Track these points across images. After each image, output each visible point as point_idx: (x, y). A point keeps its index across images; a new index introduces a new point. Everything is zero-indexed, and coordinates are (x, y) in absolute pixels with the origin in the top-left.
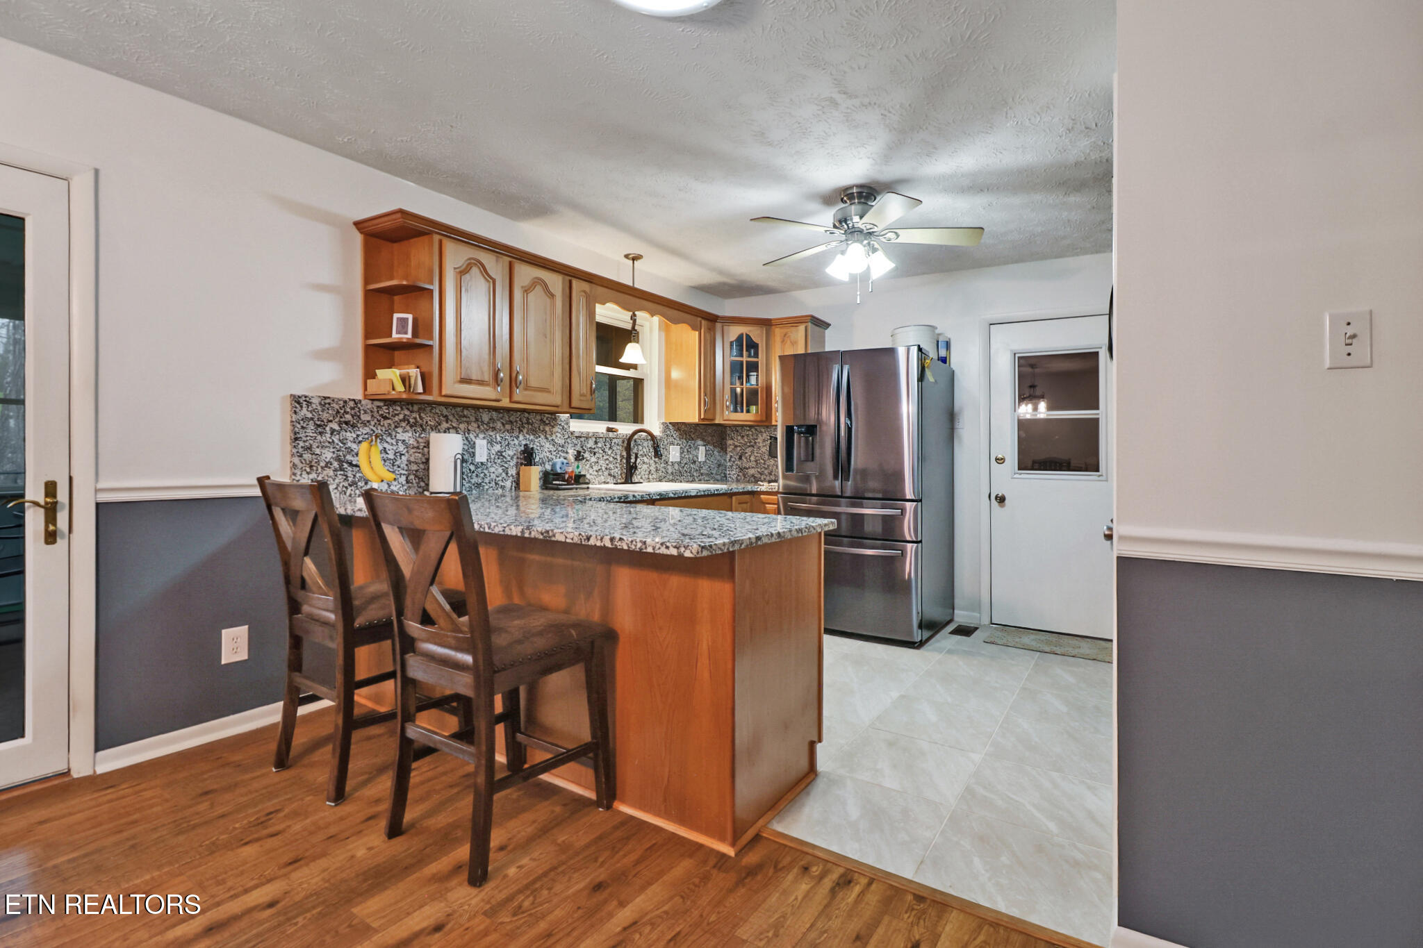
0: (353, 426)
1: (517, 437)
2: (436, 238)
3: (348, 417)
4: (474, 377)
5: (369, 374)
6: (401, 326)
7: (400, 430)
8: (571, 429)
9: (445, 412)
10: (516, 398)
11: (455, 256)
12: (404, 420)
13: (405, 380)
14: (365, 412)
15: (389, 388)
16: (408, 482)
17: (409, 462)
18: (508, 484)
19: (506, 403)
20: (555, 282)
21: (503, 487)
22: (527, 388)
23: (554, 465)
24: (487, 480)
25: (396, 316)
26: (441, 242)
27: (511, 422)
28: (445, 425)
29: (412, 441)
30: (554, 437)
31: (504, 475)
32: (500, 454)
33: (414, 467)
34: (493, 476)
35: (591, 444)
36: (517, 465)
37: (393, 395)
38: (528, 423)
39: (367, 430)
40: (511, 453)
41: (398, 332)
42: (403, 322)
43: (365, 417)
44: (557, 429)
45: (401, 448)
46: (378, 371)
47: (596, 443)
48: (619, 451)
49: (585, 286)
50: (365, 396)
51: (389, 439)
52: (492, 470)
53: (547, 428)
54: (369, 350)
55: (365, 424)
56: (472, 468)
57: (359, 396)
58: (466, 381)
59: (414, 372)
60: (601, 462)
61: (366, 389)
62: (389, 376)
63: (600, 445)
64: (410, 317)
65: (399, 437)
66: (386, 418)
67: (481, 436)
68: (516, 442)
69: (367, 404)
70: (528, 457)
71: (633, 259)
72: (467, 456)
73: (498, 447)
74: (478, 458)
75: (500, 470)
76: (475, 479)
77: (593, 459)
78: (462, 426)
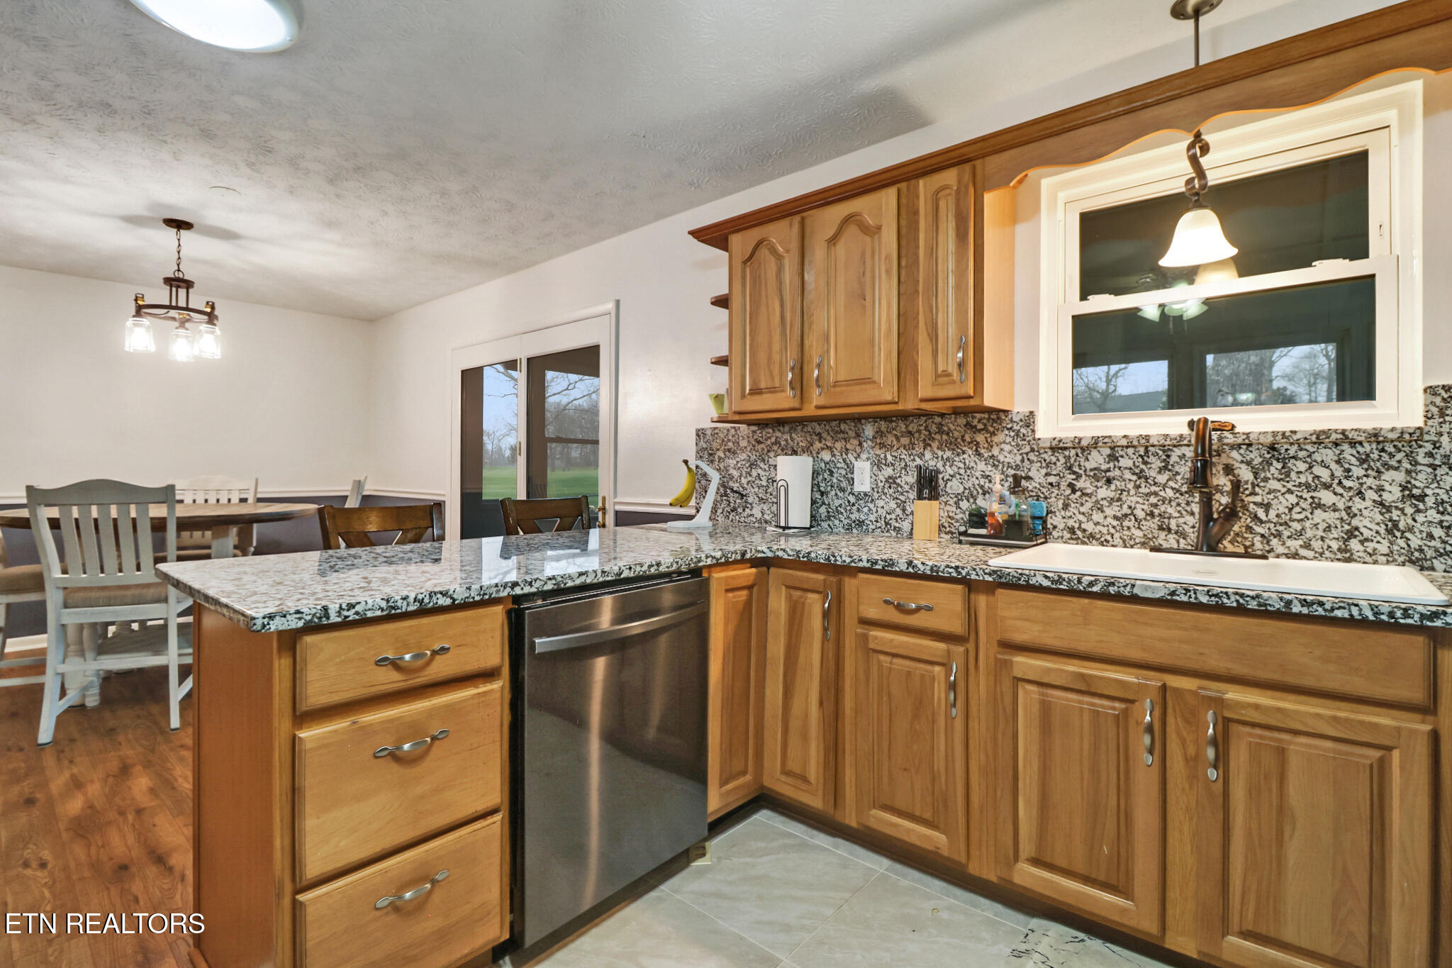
0: (734, 453)
1: (917, 455)
4: (763, 385)
7: (772, 454)
8: (1039, 436)
9: (818, 429)
12: (775, 443)
14: (743, 439)
18: (906, 525)
19: (808, 410)
20: (883, 204)
21: (898, 530)
24: (872, 518)
27: (910, 433)
28: (818, 445)
30: (996, 451)
31: (899, 511)
32: (891, 481)
34: (882, 513)
35: (1096, 461)
38: (941, 432)
39: (744, 456)
40: (908, 479)
44: (1000, 437)
47: (1113, 458)
51: (762, 465)
52: (880, 503)
53: (980, 438)
56: (852, 499)
58: (756, 391)
63: (1125, 462)
65: (771, 461)
66: (759, 443)
67: (864, 456)
68: (915, 461)
72: (844, 484)
73: (888, 471)
74: (858, 488)
75: (893, 505)
76: (854, 516)
77: (1104, 492)
78: (838, 445)
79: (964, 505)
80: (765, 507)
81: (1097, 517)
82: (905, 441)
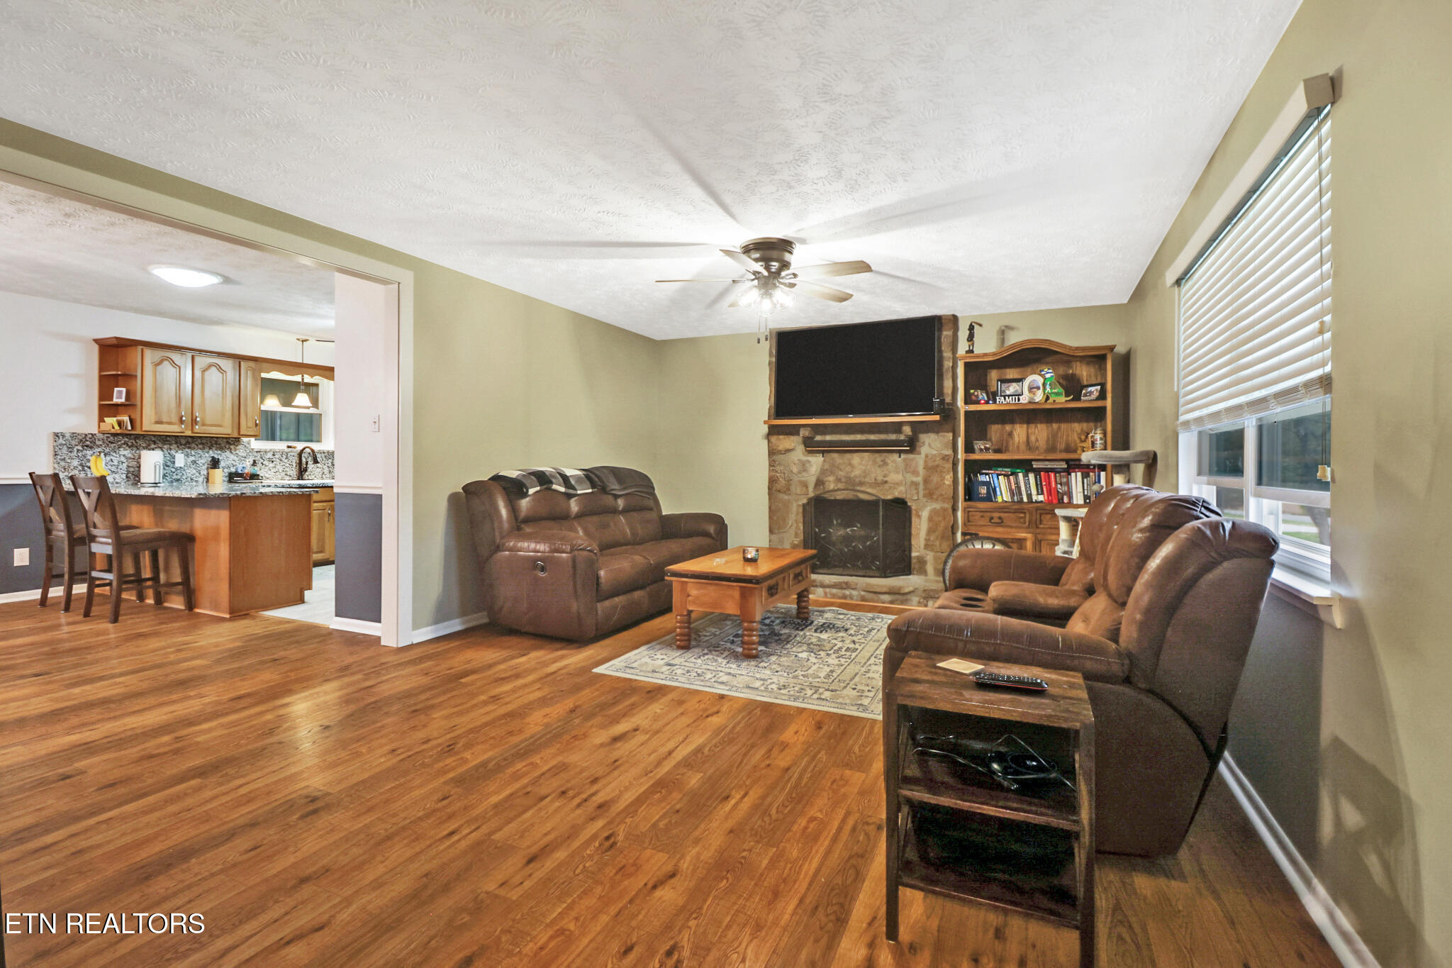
0: (91, 448)
1: (208, 452)
2: (141, 347)
3: (88, 443)
4: (164, 420)
5: (101, 420)
6: (119, 395)
7: (122, 449)
8: (252, 447)
9: (153, 439)
10: (195, 431)
11: (150, 356)
12: (124, 444)
13: (120, 423)
14: (99, 440)
15: (111, 427)
16: (127, 477)
17: (128, 466)
18: (201, 479)
19: (189, 433)
20: (227, 364)
21: (197, 481)
22: (204, 425)
23: (237, 469)
24: (184, 477)
25: (116, 389)
26: (142, 350)
27: (203, 444)
28: (153, 446)
29: (130, 455)
30: (237, 452)
31: (197, 474)
32: (194, 462)
33: (132, 469)
34: (189, 475)
35: (270, 455)
36: (208, 468)
37: (113, 431)
38: (216, 444)
39: (100, 450)
40: (203, 461)
41: (117, 398)
42: (120, 392)
43: (98, 443)
44: (240, 447)
45: (123, 459)
46: (105, 419)
47: (274, 455)
48: (295, 460)
49: (252, 364)
50: (99, 432)
51: (114, 454)
52: (188, 471)
53: (232, 447)
54: (101, 407)
55: (99, 446)
56: (173, 470)
57: (95, 431)
58: (159, 422)
59: (126, 419)
60: (278, 467)
61: (99, 427)
62: (111, 421)
63: (277, 456)
64: (124, 390)
65: (121, 453)
66: (112, 443)
67: (180, 452)
68: (207, 455)
69: (101, 436)
70: (215, 464)
71: (303, 341)
72: (169, 464)
73: (193, 458)
74: (177, 465)
75: (195, 471)
76: (175, 477)
77: (272, 465)
78: (165, 446)
79: (226, 470)
80: (116, 476)
81: (269, 472)
82: (200, 446)
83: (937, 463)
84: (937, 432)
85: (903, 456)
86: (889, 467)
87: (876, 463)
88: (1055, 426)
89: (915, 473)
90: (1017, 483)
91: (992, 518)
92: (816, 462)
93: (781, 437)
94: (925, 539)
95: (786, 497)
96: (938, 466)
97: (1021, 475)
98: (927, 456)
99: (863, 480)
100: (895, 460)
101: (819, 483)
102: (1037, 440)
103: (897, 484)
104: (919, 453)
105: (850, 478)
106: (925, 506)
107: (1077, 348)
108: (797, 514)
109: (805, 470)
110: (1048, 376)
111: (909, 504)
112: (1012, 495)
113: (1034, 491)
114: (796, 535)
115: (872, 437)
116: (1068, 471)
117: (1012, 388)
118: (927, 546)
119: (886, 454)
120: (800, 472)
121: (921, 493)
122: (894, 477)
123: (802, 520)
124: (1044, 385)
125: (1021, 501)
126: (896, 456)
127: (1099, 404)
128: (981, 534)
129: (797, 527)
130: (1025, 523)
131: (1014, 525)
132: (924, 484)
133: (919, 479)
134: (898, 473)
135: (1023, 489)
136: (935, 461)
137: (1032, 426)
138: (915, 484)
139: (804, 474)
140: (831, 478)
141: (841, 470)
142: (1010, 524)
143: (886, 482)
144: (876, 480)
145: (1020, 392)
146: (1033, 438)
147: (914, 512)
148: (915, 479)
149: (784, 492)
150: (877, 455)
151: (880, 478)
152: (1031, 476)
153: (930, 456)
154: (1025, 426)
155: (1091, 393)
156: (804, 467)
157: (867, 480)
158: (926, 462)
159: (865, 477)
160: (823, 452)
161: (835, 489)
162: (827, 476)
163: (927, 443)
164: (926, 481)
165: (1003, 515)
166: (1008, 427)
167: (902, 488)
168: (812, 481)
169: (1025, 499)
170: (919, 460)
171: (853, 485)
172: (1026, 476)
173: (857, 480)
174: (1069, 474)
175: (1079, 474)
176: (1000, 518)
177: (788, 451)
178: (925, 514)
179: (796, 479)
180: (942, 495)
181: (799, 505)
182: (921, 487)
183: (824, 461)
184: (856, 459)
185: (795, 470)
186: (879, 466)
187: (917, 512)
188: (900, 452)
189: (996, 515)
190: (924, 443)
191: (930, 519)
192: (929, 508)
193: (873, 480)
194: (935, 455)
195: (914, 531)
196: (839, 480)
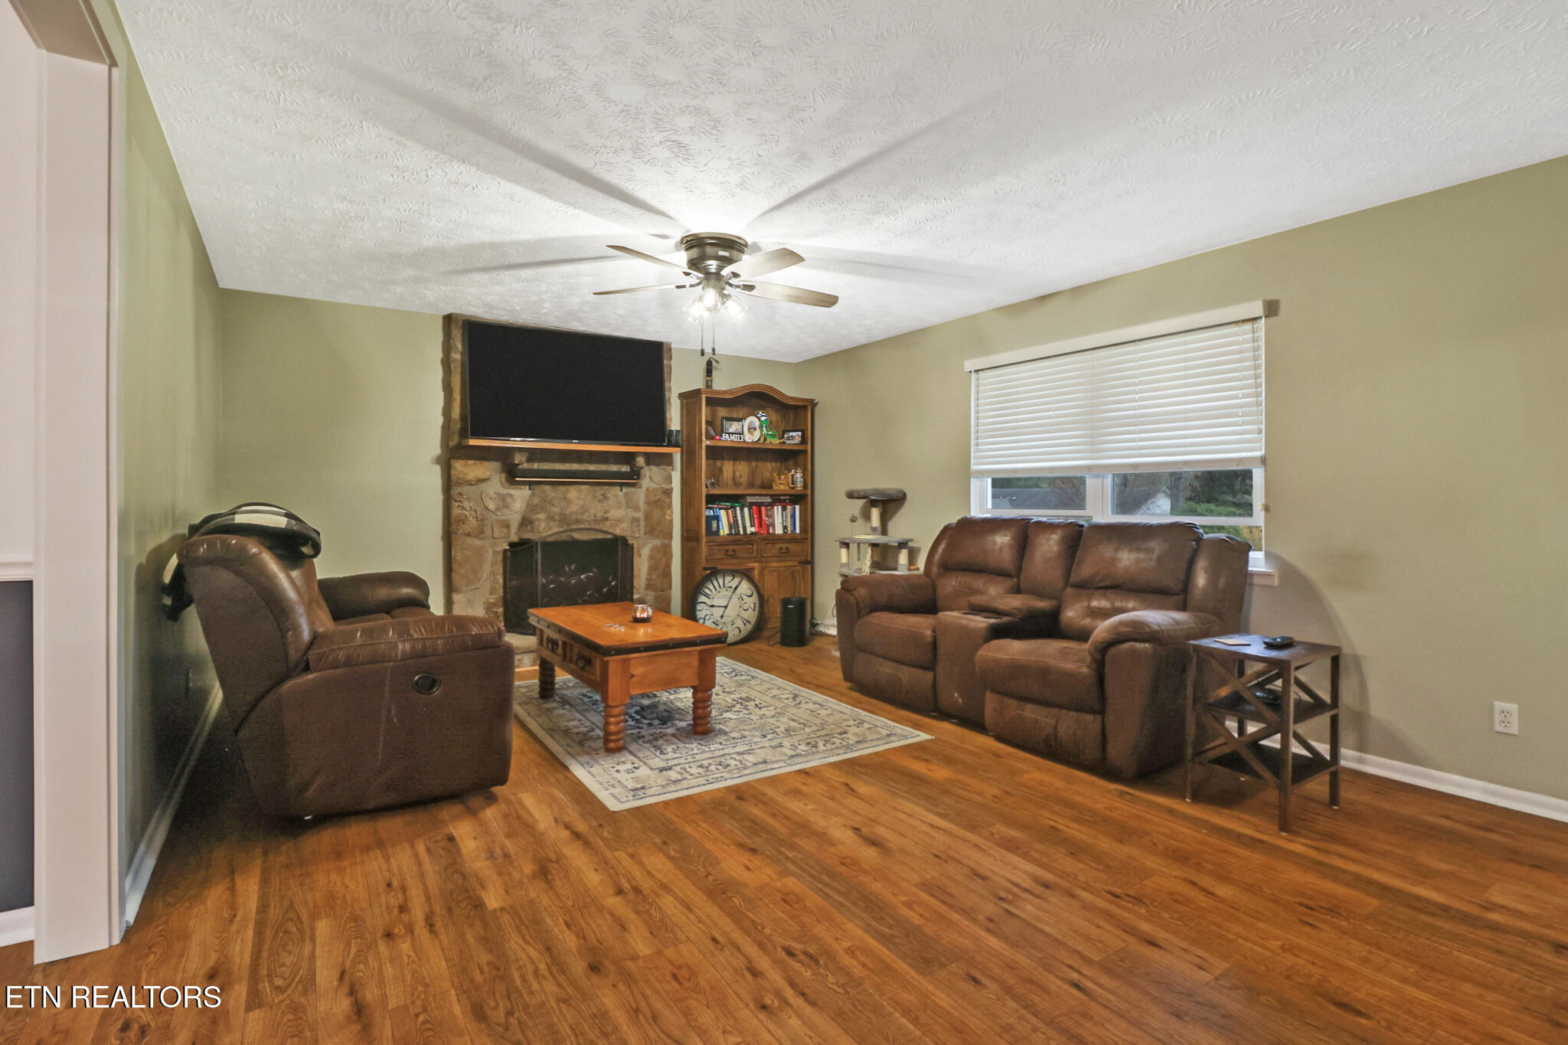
83: (658, 497)
84: (658, 465)
85: (625, 490)
86: (611, 502)
87: (596, 497)
88: (754, 464)
89: (637, 508)
90: (735, 517)
91: (727, 551)
92: (520, 497)
93: (470, 462)
94: (647, 579)
95: (478, 542)
96: (659, 500)
97: (738, 508)
98: (648, 490)
99: (580, 517)
100: (617, 493)
101: (526, 522)
102: (741, 477)
103: (619, 521)
104: (640, 487)
105: (565, 515)
106: (645, 544)
107: (791, 398)
108: (494, 564)
109: (506, 506)
110: (763, 419)
111: (630, 542)
112: (730, 527)
113: (748, 524)
114: (492, 591)
115: (592, 467)
116: (772, 505)
117: (734, 427)
118: (649, 586)
119: (606, 487)
120: (498, 509)
121: (642, 531)
122: (615, 513)
123: (501, 571)
124: (761, 427)
125: (739, 533)
126: (617, 489)
127: (801, 448)
128: (720, 567)
129: (495, 581)
130: (752, 553)
131: (745, 556)
132: (645, 520)
133: (640, 515)
134: (619, 508)
135: (740, 522)
136: (656, 495)
137: (737, 463)
138: (635, 520)
139: (506, 511)
140: (542, 516)
141: (554, 505)
142: (741, 555)
143: (607, 519)
144: (595, 516)
145: (740, 431)
146: (737, 474)
147: (635, 551)
148: (636, 515)
149: (476, 536)
150: (597, 488)
151: (600, 515)
152: (746, 510)
153: (651, 490)
154: (732, 463)
155: (793, 437)
156: (504, 502)
157: (585, 517)
158: (647, 496)
159: (582, 514)
160: (530, 484)
161: (545, 530)
162: (536, 514)
163: (648, 477)
164: (647, 516)
165: (735, 547)
166: (719, 463)
167: (624, 525)
168: (515, 520)
169: (742, 532)
170: (640, 495)
171: (568, 525)
172: (742, 510)
173: (574, 517)
174: (773, 508)
175: (780, 507)
176: (734, 551)
177: (480, 481)
178: (646, 552)
179: (493, 517)
180: (663, 531)
181: (495, 552)
182: (642, 523)
183: (533, 495)
184: (573, 493)
185: (491, 506)
186: (599, 501)
187: (638, 551)
188: (622, 485)
189: (731, 548)
190: (645, 476)
191: (651, 557)
192: (650, 545)
193: (592, 518)
194: (656, 489)
195: (636, 572)
196: (551, 518)
